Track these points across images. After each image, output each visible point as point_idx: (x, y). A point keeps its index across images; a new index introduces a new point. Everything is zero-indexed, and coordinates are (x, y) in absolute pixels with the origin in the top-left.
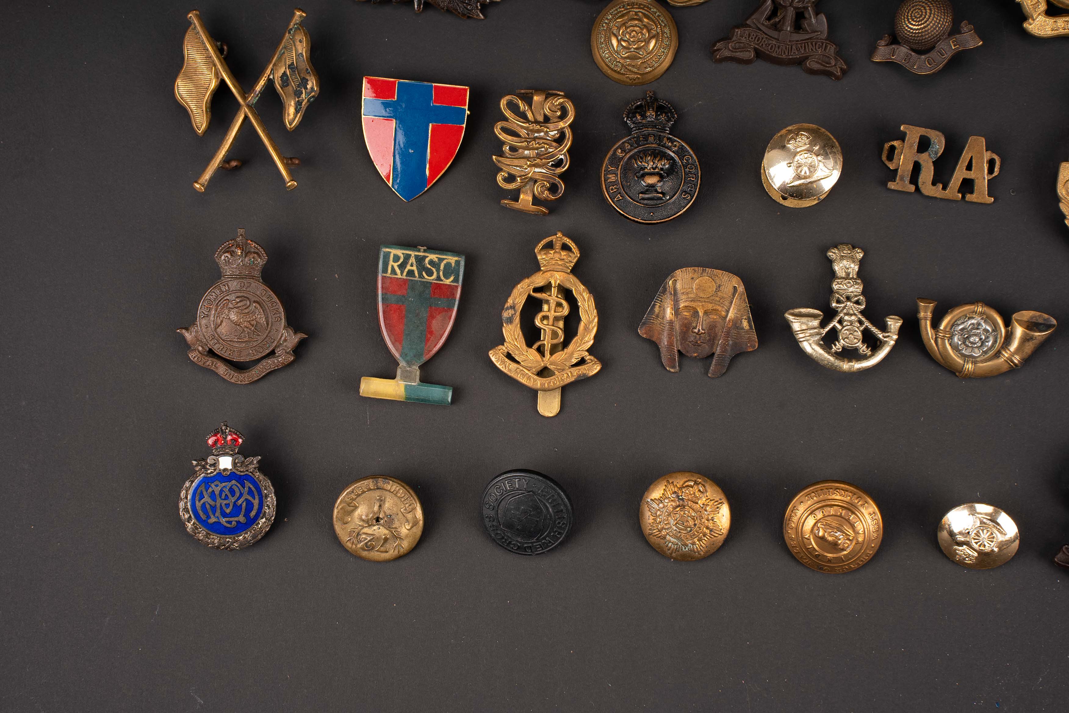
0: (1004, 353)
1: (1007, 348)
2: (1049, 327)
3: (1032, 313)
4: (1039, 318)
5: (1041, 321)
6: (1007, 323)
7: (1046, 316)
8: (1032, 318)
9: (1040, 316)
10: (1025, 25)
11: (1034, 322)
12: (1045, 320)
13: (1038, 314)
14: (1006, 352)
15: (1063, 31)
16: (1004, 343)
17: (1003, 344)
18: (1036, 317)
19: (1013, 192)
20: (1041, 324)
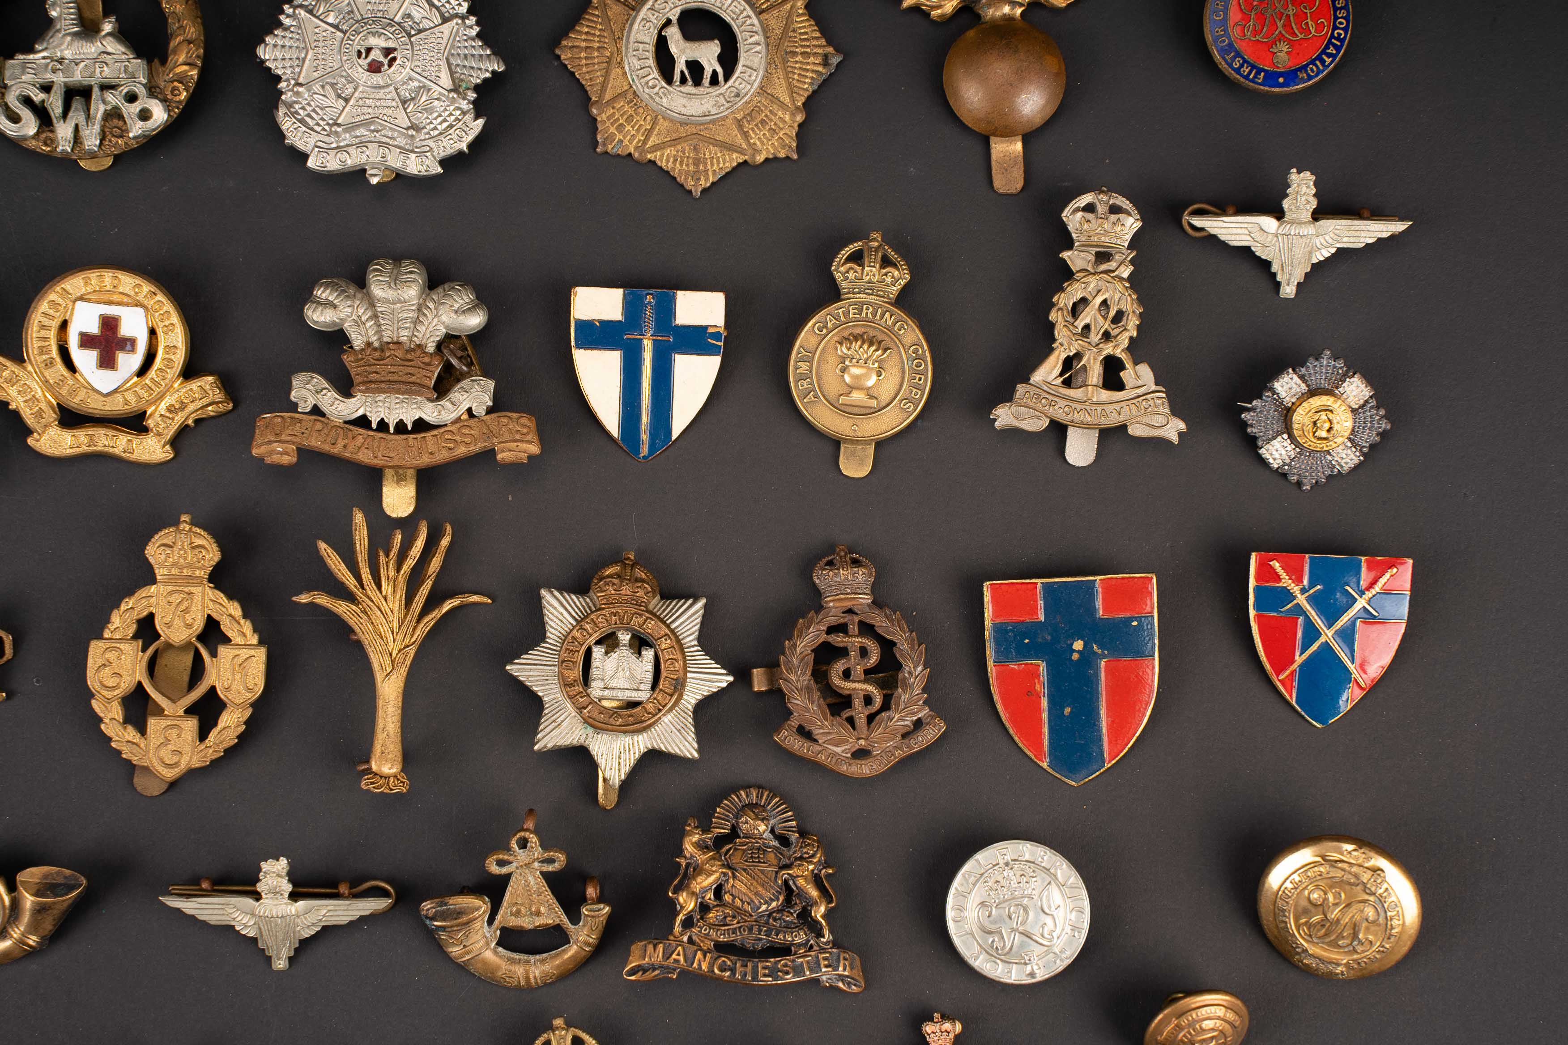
0: (10, 930)
1: (14, 923)
2: (71, 888)
3: (45, 869)
4: (57, 875)
5: (60, 880)
6: (12, 887)
7: (67, 872)
8: (46, 876)
9: (58, 873)
10: (30, 441)
11: (49, 883)
12: (65, 877)
13: (54, 869)
14: (14, 931)
15: (87, 448)
16: (10, 916)
17: (9, 918)
18: (52, 874)
19: (38, 681)
20: (60, 885)
